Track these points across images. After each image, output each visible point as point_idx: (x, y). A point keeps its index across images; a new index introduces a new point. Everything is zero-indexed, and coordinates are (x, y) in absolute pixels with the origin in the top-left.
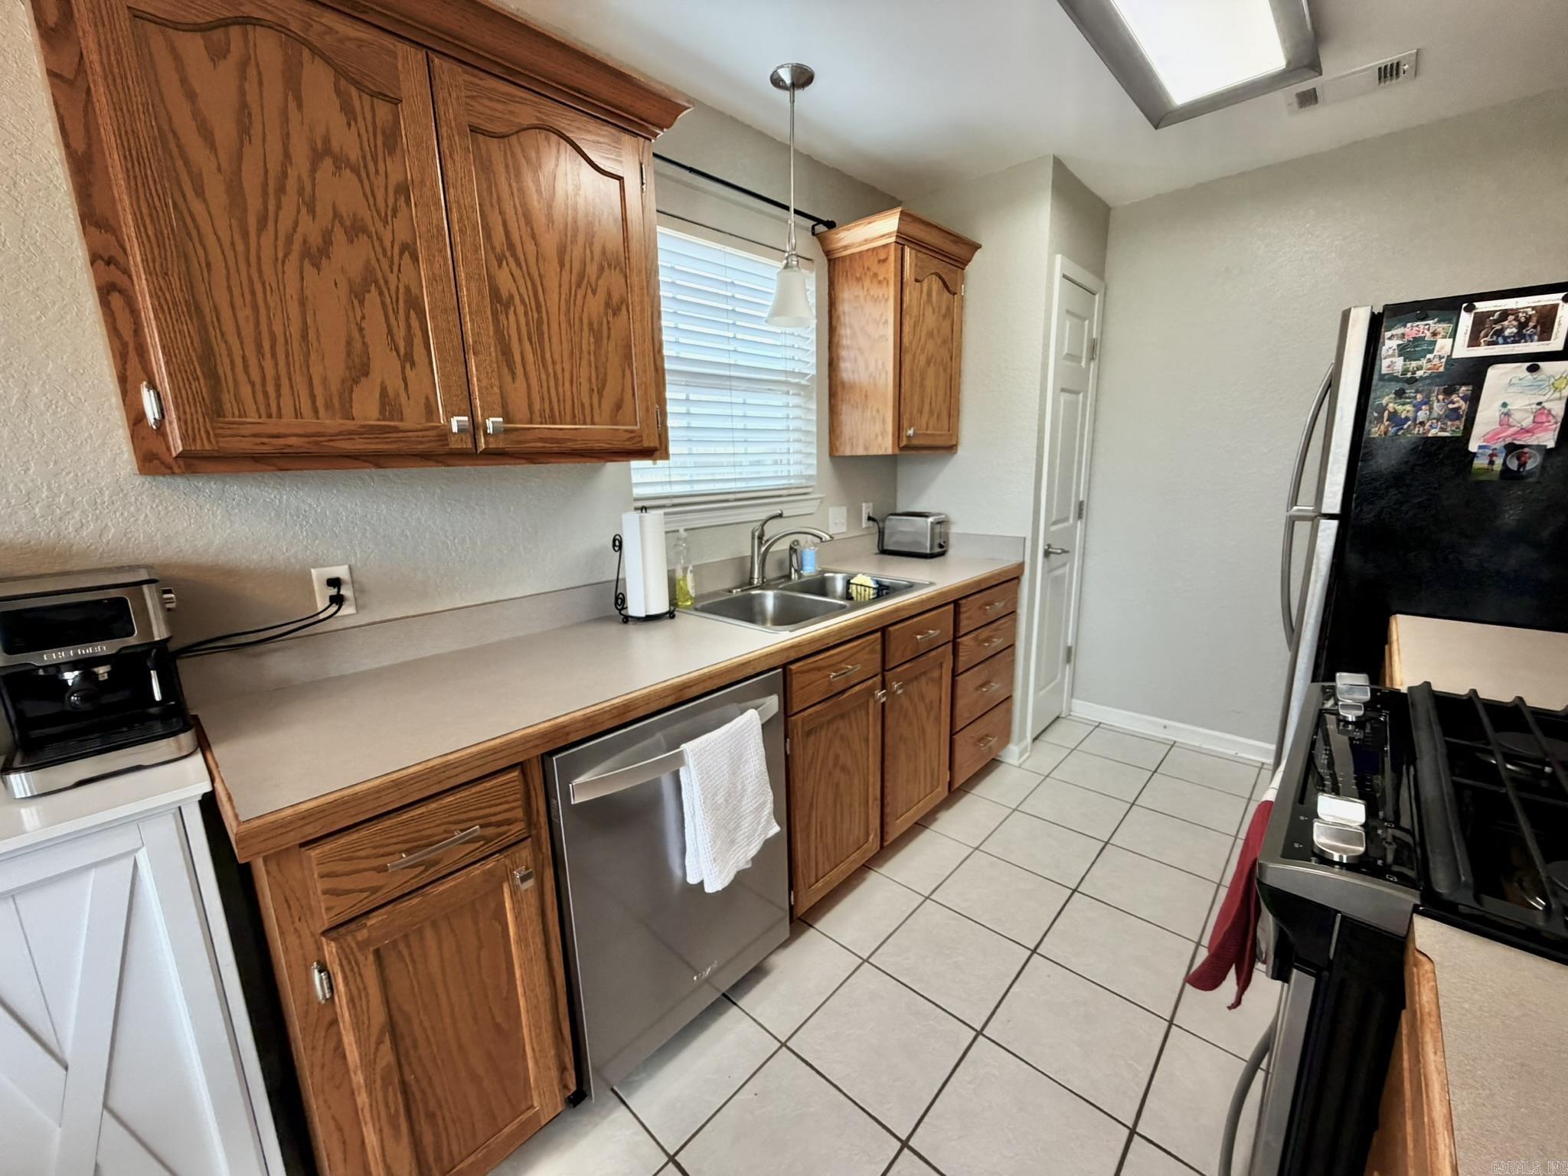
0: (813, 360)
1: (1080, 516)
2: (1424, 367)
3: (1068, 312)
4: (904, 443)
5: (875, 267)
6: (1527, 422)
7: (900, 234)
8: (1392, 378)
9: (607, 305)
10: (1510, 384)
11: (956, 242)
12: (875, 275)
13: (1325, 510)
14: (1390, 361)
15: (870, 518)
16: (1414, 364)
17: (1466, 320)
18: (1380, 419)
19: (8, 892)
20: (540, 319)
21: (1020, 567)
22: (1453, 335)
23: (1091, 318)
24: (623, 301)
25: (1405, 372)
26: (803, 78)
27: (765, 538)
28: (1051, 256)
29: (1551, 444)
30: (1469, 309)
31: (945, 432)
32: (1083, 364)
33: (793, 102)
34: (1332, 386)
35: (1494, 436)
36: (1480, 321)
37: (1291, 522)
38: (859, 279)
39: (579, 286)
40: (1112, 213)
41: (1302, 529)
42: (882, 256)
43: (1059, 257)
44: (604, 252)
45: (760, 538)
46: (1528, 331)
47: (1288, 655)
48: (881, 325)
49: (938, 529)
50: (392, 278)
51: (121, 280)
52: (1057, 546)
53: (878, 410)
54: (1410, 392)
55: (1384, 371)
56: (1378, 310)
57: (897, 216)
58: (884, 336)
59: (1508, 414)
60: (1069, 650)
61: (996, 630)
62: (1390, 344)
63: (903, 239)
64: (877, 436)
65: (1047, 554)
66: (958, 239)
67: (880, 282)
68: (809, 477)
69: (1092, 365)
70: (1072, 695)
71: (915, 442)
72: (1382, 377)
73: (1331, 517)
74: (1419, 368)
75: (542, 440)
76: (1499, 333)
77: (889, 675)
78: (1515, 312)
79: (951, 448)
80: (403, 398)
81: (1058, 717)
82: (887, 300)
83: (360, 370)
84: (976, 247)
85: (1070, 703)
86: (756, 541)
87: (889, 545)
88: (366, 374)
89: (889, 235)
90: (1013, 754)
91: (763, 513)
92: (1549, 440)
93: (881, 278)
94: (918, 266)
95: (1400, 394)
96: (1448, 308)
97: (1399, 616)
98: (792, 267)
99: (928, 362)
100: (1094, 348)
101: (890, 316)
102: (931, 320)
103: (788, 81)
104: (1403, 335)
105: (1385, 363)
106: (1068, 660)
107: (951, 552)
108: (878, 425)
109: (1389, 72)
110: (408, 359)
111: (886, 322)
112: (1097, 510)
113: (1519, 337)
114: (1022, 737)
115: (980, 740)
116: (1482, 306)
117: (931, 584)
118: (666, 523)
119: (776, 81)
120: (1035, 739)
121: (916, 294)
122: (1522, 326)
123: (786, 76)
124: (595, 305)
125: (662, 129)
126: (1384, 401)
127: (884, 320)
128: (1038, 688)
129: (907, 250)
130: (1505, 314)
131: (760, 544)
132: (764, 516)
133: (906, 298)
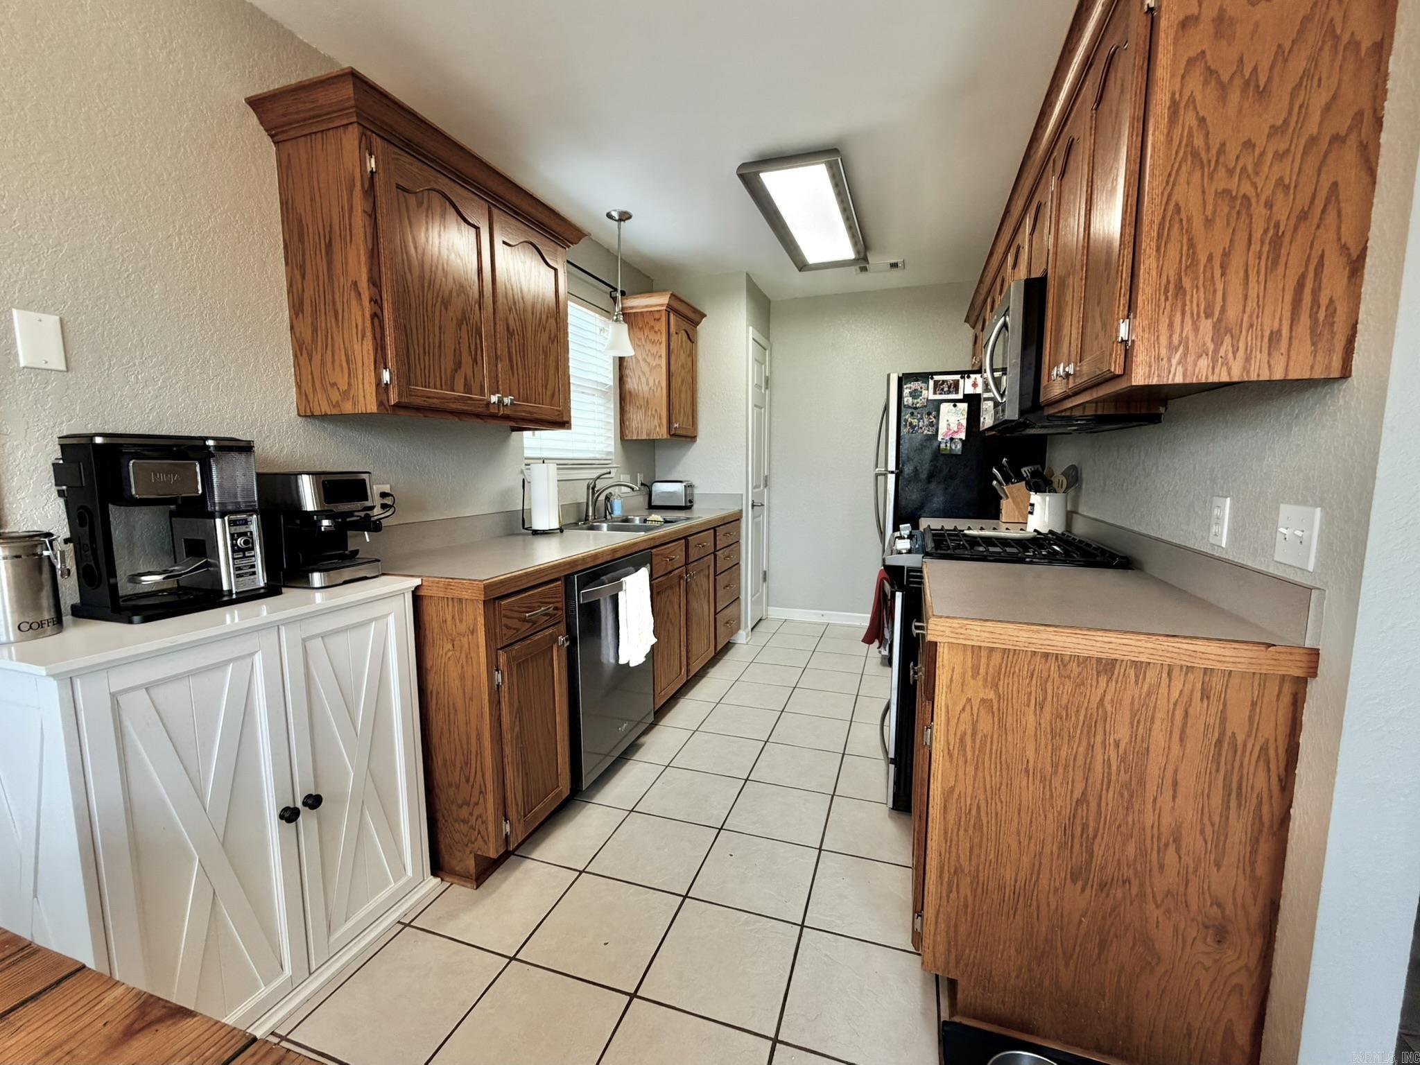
0: (611, 376)
1: (766, 485)
2: (920, 402)
3: (756, 360)
4: (672, 432)
5: (652, 322)
6: (956, 429)
7: (669, 306)
8: (909, 407)
9: (550, 338)
10: (949, 412)
11: (694, 312)
12: (652, 327)
13: (889, 469)
14: (908, 400)
15: (642, 484)
16: (916, 401)
17: (931, 383)
18: (906, 425)
19: (319, 634)
20: (524, 344)
21: (741, 511)
22: (928, 389)
23: (765, 363)
24: (556, 336)
25: (913, 404)
26: (625, 217)
27: (596, 489)
28: (747, 326)
29: (964, 438)
30: (932, 378)
31: (691, 427)
32: (763, 391)
33: (619, 228)
34: (886, 409)
35: (946, 435)
36: (936, 383)
37: (877, 475)
38: (641, 329)
39: (539, 326)
40: (772, 305)
41: (881, 478)
42: (657, 316)
43: (751, 328)
44: (548, 309)
45: (593, 488)
46: (952, 390)
47: (881, 546)
48: (657, 358)
49: (689, 489)
50: (472, 317)
51: (379, 312)
52: (757, 502)
53: (656, 410)
54: (915, 413)
55: (906, 403)
56: (900, 375)
57: (669, 296)
58: (659, 365)
59: (949, 425)
60: (765, 573)
61: (732, 550)
62: (906, 392)
63: (670, 309)
64: (656, 426)
65: (753, 506)
66: (696, 311)
67: (656, 332)
68: (609, 453)
69: (767, 391)
70: (768, 606)
71: (678, 432)
72: (905, 406)
73: (892, 472)
74: (918, 403)
75: (524, 411)
76: (942, 389)
77: (690, 567)
78: (947, 381)
79: (693, 438)
80: (472, 382)
81: (760, 620)
82: (661, 343)
83: (458, 365)
84: (704, 316)
85: (767, 611)
86: (591, 491)
87: (655, 502)
88: (460, 368)
89: (662, 305)
90: (742, 637)
91: (593, 474)
92: (963, 436)
93: (656, 329)
94: (677, 326)
95: (912, 414)
96: (924, 377)
97: (922, 519)
98: (620, 321)
99: (682, 383)
100: (767, 380)
101: (664, 353)
102: (683, 356)
103: (617, 218)
104: (910, 388)
105: (905, 399)
106: (765, 579)
107: (695, 506)
108: (656, 421)
109: (894, 265)
110: (475, 361)
111: (661, 356)
112: (774, 481)
113: (949, 392)
114: (746, 626)
115: (727, 623)
116: (937, 378)
117: (699, 517)
118: (558, 474)
119: (609, 216)
120: (752, 629)
121: (676, 340)
122: (949, 387)
123: (615, 215)
124: (544, 338)
125: (572, 244)
126: (907, 417)
127: (659, 354)
128: (752, 596)
129: (672, 315)
130: (944, 382)
131: (593, 493)
132: (595, 476)
133: (672, 344)
